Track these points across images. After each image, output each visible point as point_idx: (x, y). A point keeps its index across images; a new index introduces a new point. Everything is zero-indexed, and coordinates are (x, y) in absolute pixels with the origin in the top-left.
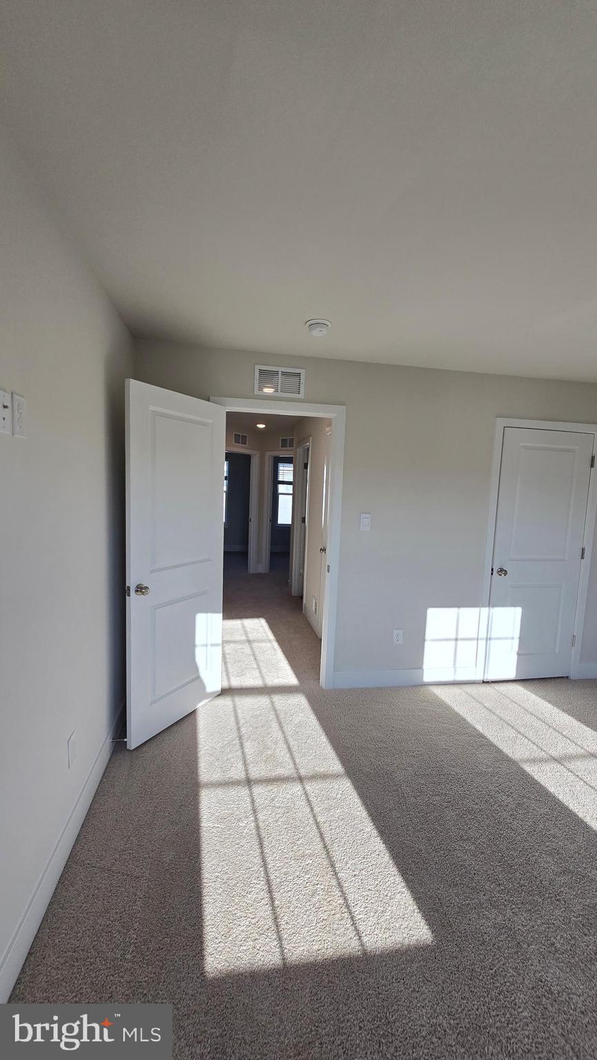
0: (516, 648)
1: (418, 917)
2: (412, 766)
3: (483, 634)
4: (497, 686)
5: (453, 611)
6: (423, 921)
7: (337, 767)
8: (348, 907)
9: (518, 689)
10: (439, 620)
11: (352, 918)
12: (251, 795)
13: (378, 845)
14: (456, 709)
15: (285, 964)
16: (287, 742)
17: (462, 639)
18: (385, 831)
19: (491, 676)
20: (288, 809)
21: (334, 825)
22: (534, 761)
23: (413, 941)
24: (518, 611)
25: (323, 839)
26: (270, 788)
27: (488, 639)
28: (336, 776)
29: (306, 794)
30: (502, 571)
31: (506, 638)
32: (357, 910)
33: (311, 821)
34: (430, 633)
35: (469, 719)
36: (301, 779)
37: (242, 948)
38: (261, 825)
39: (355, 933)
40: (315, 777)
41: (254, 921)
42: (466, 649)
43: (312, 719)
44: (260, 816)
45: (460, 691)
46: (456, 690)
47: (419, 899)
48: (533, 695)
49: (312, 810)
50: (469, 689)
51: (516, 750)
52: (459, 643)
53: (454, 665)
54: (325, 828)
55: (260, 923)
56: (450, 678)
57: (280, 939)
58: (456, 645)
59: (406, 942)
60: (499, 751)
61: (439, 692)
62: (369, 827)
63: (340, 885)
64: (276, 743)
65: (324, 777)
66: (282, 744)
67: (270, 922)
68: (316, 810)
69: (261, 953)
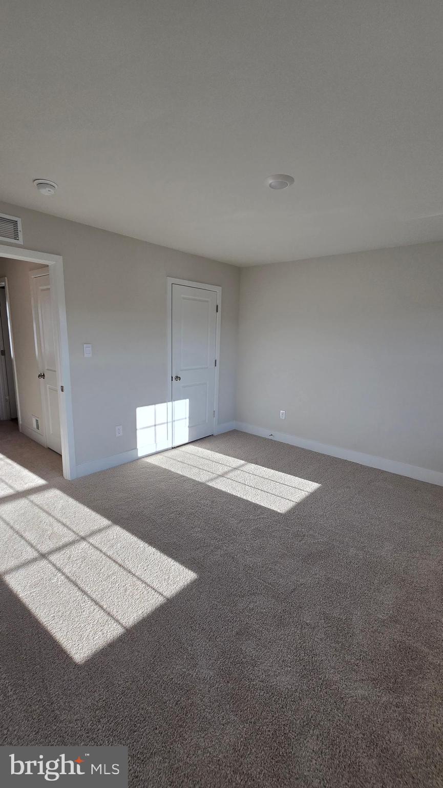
0: (188, 424)
1: (186, 570)
2: (152, 504)
3: (170, 419)
4: (180, 449)
5: (152, 407)
6: (190, 571)
7: (105, 522)
8: (148, 585)
9: (191, 448)
10: (144, 415)
11: (154, 589)
12: (50, 562)
13: (151, 550)
14: (164, 467)
15: (127, 630)
16: (59, 521)
17: (159, 425)
18: (151, 541)
19: (176, 444)
20: (84, 558)
21: (120, 553)
22: (212, 480)
23: (189, 581)
24: (188, 400)
25: (117, 563)
26: (63, 552)
27: (173, 421)
28: (108, 527)
29: (91, 544)
30: (178, 378)
31: (182, 419)
32: (155, 585)
33: (104, 557)
34: (140, 423)
35: (173, 470)
36: (84, 538)
37: (95, 639)
38: (69, 575)
39: (158, 594)
40: (93, 533)
41: (95, 623)
42: (162, 430)
43: (71, 501)
44: (66, 570)
45: (161, 456)
46: (159, 457)
47: (183, 563)
48: (200, 448)
49: (101, 551)
50: (166, 454)
51: (202, 478)
52: (157, 427)
53: (155, 441)
54: (115, 557)
55: (100, 621)
56: (154, 451)
57: (117, 621)
58: (155, 429)
59: (186, 583)
60: (194, 481)
61: (150, 460)
62: (142, 544)
63: (139, 579)
64: (51, 525)
65: (100, 531)
66: (56, 524)
67: (106, 617)
68: (104, 550)
69: (109, 634)
